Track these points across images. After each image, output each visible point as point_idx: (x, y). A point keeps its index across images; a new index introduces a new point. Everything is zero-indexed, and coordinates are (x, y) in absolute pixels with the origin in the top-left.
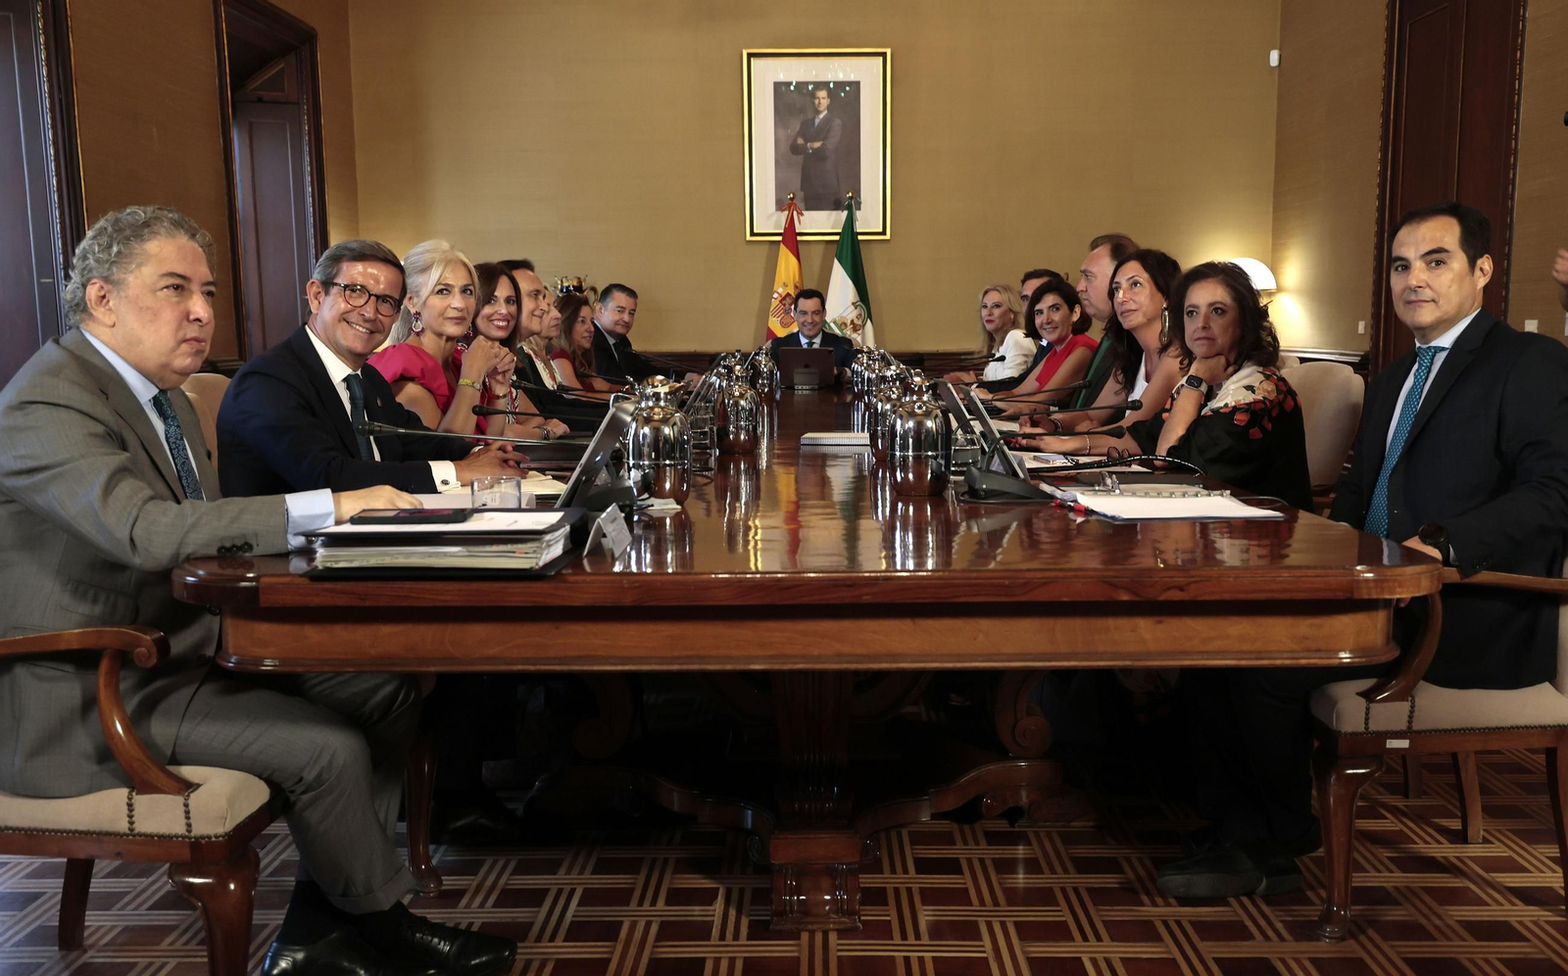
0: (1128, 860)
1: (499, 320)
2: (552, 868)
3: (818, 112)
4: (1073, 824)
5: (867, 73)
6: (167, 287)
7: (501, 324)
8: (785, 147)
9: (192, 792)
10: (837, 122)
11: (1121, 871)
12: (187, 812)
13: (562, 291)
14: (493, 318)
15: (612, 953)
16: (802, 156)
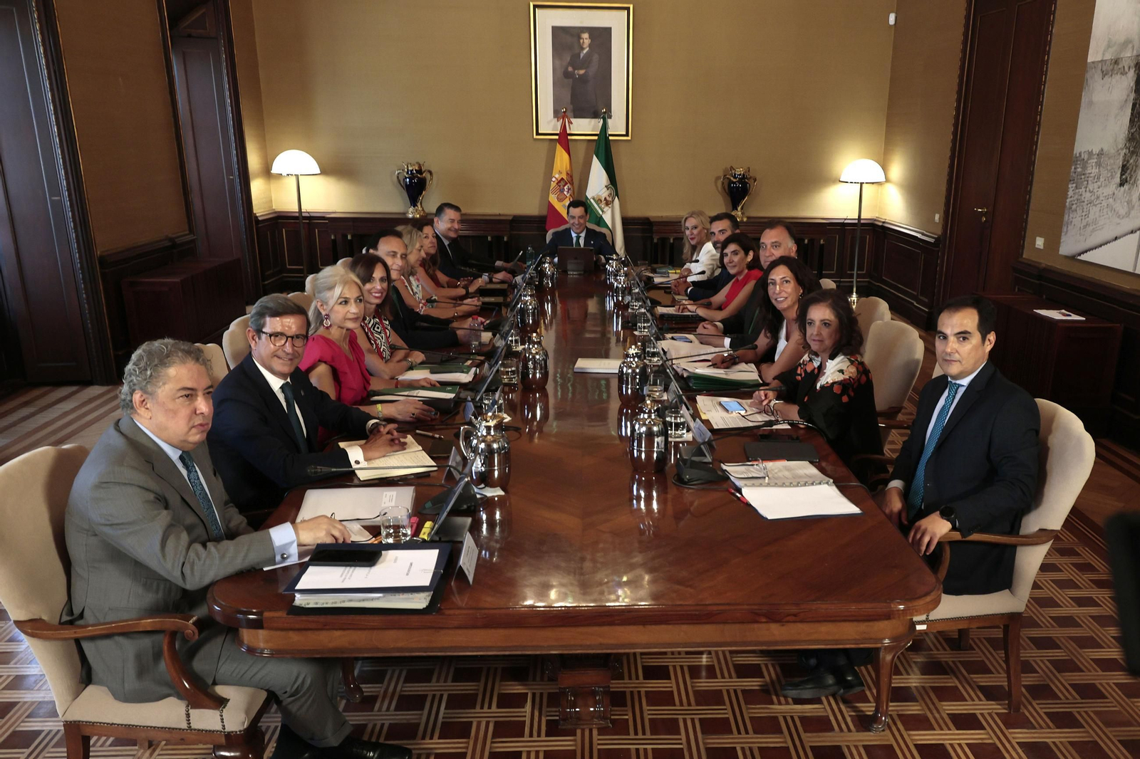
0: (766, 666)
1: (376, 293)
2: (425, 678)
3: (583, 49)
5: (616, 22)
6: (181, 396)
7: (377, 295)
9: (224, 707)
10: (596, 57)
11: (763, 677)
12: (222, 719)
13: (408, 173)
14: (372, 291)
15: (467, 748)
16: (571, 80)
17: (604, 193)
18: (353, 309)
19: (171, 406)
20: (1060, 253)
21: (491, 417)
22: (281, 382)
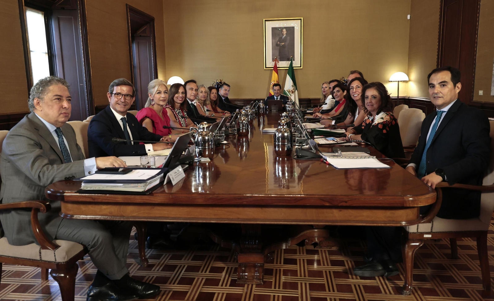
0: (347, 261)
1: (180, 98)
2: (180, 258)
3: (283, 35)
4: (332, 248)
5: (296, 25)
6: (55, 99)
7: (180, 99)
8: (275, 45)
9: (57, 250)
10: (288, 38)
11: (344, 266)
12: (55, 255)
13: (216, 83)
14: (179, 97)
15: (189, 289)
16: (279, 47)
17: (291, 89)
18: (163, 95)
19: (50, 103)
20: (491, 95)
21: (205, 124)
22: (121, 117)
